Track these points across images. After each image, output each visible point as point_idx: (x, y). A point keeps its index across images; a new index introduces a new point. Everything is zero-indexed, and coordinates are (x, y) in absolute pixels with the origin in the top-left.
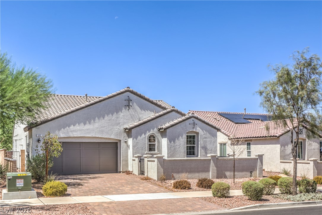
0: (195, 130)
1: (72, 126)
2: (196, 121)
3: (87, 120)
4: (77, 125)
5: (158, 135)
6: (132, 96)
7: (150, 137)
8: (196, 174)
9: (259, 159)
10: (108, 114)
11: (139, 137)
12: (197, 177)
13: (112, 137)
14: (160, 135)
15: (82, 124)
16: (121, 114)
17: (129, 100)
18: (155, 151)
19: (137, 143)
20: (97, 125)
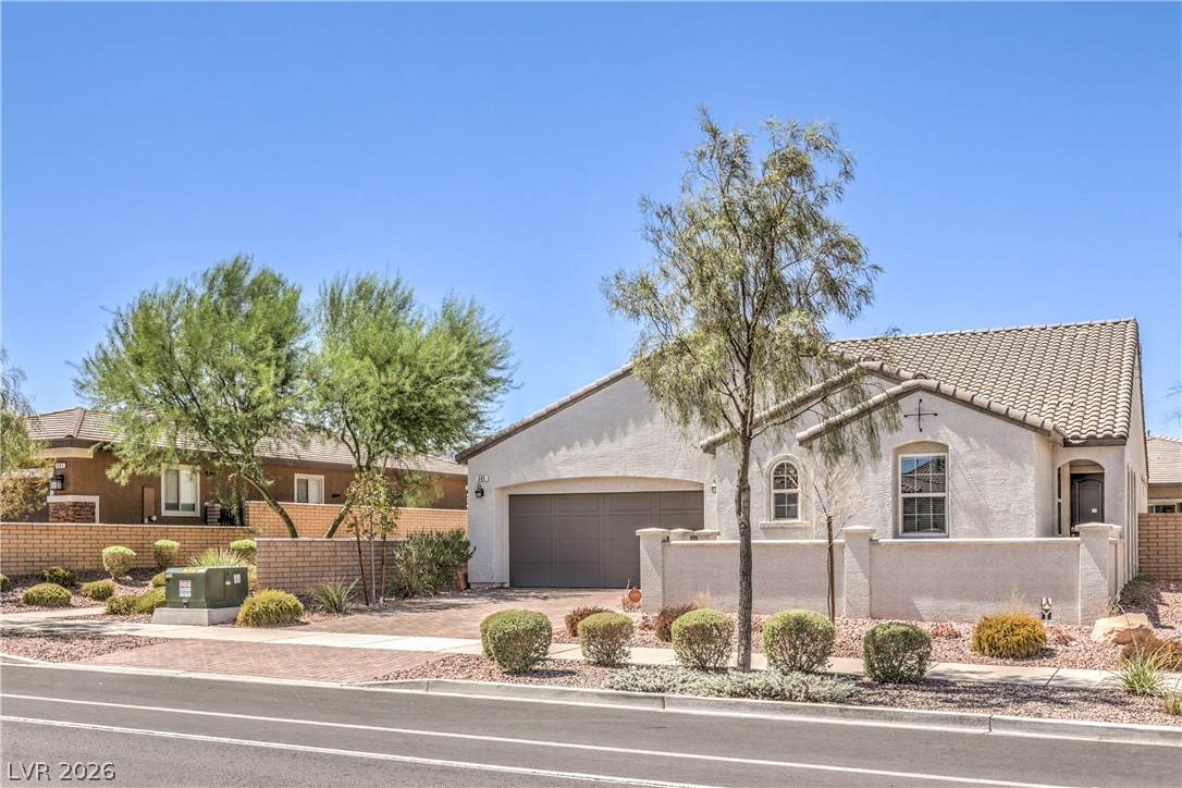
4: (577, 444)
5: (806, 464)
7: (777, 470)
9: (1082, 546)
13: (676, 474)
15: (591, 441)
18: (795, 517)
20: (629, 441)
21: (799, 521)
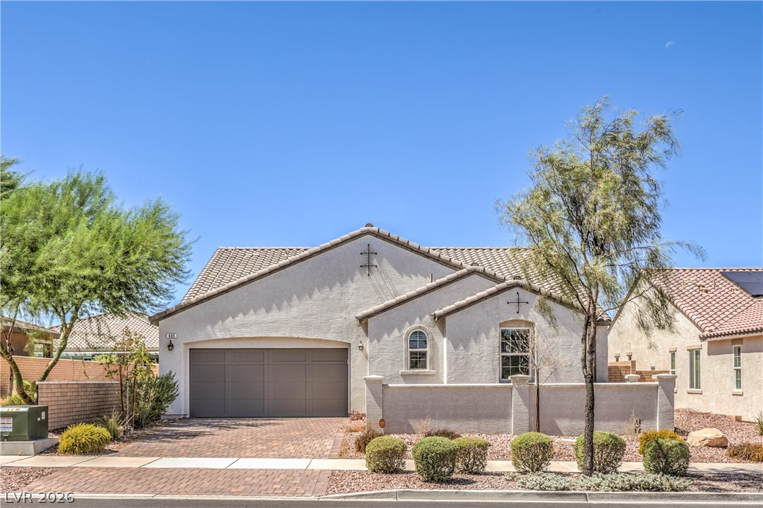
0: (522, 318)
1: (241, 315)
2: (525, 295)
3: (275, 301)
4: (252, 312)
5: (433, 331)
6: (377, 243)
7: (411, 335)
8: (470, 423)
10: (320, 287)
11: (386, 336)
12: (473, 430)
13: (330, 336)
14: (438, 331)
15: (263, 310)
16: (352, 285)
17: (369, 253)
18: (425, 367)
19: (380, 349)
20: (294, 311)
21: (428, 370)
